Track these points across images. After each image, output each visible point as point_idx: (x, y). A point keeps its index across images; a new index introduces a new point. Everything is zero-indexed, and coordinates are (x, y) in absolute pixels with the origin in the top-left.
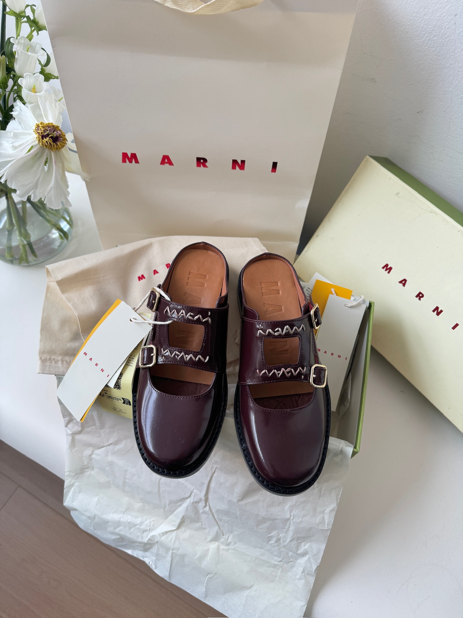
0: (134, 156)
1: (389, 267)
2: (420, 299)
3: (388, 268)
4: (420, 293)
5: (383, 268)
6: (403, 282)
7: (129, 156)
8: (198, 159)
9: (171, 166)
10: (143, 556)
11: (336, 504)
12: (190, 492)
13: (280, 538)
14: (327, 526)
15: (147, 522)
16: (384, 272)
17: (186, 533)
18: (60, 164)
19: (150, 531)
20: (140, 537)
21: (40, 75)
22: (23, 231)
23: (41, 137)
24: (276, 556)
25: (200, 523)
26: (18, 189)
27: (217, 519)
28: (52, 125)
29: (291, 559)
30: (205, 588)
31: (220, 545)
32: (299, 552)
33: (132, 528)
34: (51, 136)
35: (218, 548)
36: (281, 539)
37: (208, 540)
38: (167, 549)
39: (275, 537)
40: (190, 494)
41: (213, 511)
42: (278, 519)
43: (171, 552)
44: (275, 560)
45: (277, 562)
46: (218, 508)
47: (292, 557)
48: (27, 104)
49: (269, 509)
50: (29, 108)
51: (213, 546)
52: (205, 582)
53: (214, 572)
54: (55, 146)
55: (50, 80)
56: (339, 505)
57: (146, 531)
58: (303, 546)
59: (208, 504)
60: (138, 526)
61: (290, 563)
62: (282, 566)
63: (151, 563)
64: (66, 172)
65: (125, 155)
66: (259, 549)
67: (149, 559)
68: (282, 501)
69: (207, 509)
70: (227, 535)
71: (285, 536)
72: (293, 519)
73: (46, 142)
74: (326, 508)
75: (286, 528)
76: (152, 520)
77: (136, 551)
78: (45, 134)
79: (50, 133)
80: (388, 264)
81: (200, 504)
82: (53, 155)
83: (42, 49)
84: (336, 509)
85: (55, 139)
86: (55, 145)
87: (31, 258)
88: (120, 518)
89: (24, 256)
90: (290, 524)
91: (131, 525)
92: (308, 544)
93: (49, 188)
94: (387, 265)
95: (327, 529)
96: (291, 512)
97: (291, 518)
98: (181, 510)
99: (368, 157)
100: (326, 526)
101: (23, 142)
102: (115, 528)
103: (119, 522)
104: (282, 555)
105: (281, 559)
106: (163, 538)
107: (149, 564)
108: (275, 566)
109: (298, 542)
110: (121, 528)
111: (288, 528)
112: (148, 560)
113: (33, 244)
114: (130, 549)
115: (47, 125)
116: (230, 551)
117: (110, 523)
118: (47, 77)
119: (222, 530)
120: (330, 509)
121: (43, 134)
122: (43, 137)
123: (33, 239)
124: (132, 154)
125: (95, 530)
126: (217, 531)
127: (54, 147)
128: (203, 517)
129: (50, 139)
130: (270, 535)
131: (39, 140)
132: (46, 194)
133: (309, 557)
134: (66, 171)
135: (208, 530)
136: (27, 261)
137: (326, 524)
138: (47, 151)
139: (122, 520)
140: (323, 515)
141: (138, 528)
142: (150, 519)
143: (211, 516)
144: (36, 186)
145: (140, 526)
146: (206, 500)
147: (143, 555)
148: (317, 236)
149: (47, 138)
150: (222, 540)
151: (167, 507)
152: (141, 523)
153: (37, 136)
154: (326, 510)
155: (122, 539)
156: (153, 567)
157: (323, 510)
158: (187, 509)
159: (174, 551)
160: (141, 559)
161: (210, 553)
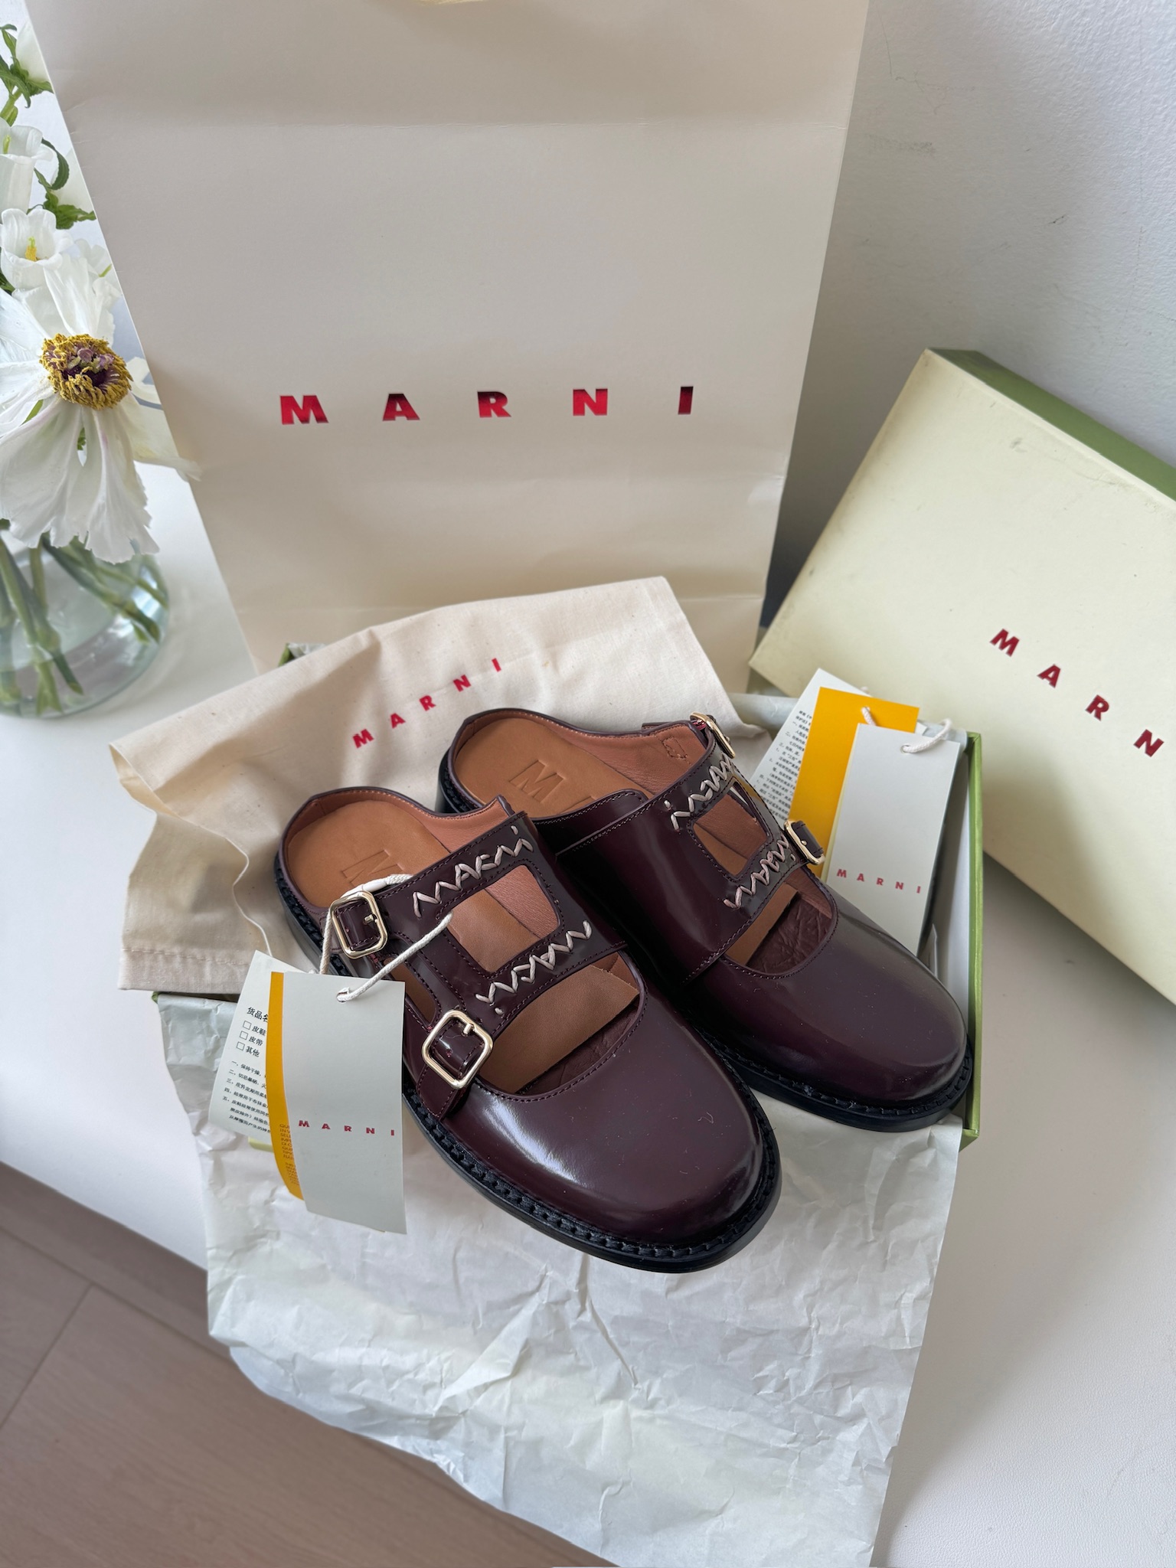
0: (312, 402)
1: (1009, 638)
2: (1098, 716)
3: (1006, 642)
4: (1098, 700)
5: (995, 641)
6: (1051, 675)
7: (300, 402)
8: (483, 396)
9: (413, 422)
10: (431, 1449)
11: (929, 1280)
12: (537, 1277)
13: (788, 1380)
14: (910, 1341)
15: (433, 1363)
16: (999, 653)
17: (536, 1385)
18: (119, 443)
19: (443, 1386)
20: (417, 1402)
21: (44, 213)
22: (38, 627)
23: (60, 375)
24: (779, 1426)
25: (572, 1357)
26: (13, 520)
27: (616, 1343)
28: (87, 340)
29: (822, 1431)
30: (602, 1522)
31: (629, 1407)
32: (843, 1412)
33: (395, 1380)
34: (88, 371)
35: (626, 1415)
36: (791, 1382)
37: (598, 1396)
38: (493, 1430)
39: (772, 1378)
40: (537, 1284)
41: (604, 1321)
42: (778, 1331)
43: (502, 1436)
44: (780, 1438)
45: (785, 1442)
46: (617, 1313)
47: (822, 1426)
48: (17, 293)
49: (751, 1307)
50: (24, 302)
51: (612, 1412)
52: (601, 1507)
53: (621, 1480)
54: (101, 396)
55: (72, 225)
56: (938, 1283)
57: (431, 1385)
58: (850, 1396)
59: (587, 1304)
60: (410, 1376)
61: (819, 1443)
62: (798, 1451)
63: (452, 1466)
64: (135, 463)
65: (288, 403)
66: (734, 1413)
67: (446, 1458)
68: (784, 1283)
69: (587, 1317)
70: (647, 1383)
71: (800, 1373)
72: (817, 1329)
73: (76, 386)
74: (902, 1293)
75: (800, 1353)
76: (443, 1356)
77: (412, 1438)
78: (72, 365)
79: (83, 362)
80: (1007, 629)
81: (567, 1306)
82: (96, 419)
83: (44, 142)
84: (931, 1294)
85: (99, 378)
86: (101, 393)
87: (67, 696)
88: (361, 1358)
89: (47, 691)
90: (811, 1342)
91: (391, 1374)
92: (864, 1391)
93: (94, 510)
94: (1003, 634)
95: (911, 1349)
96: (812, 1311)
97: (813, 1326)
98: (519, 1326)
99: (929, 352)
100: (908, 1340)
101: (12, 395)
102: (351, 1385)
103: (360, 1367)
104: (796, 1422)
105: (795, 1434)
106: (478, 1402)
107: (448, 1469)
108: (780, 1453)
109: (835, 1387)
110: (365, 1382)
111: (806, 1353)
112: (444, 1460)
113: (68, 660)
114: (395, 1434)
115: (74, 341)
116: (658, 1422)
117: (335, 1374)
118: (65, 216)
119: (632, 1369)
120: (914, 1295)
121: (65, 366)
122: (66, 374)
123: (66, 645)
124: (306, 399)
125: (298, 1394)
126: (619, 1374)
127: (98, 398)
128: (580, 1339)
129: (86, 376)
130: (761, 1374)
131: (57, 384)
132: (88, 524)
133: (869, 1423)
134: (138, 461)
135: (594, 1371)
136: (57, 705)
137: (906, 1335)
138: (80, 411)
139: (366, 1362)
140: (896, 1311)
141: (409, 1381)
142: (439, 1354)
143: (599, 1335)
144: (59, 508)
145: (416, 1374)
146: (583, 1294)
147: (431, 1447)
148: (811, 573)
149: (77, 375)
150: (635, 1394)
151: (481, 1320)
152: (418, 1367)
153: (49, 372)
154: (904, 1298)
155: (372, 1410)
156: (459, 1478)
157: (897, 1298)
158: (534, 1322)
159: (509, 1434)
160: (427, 1457)
161: (605, 1432)
